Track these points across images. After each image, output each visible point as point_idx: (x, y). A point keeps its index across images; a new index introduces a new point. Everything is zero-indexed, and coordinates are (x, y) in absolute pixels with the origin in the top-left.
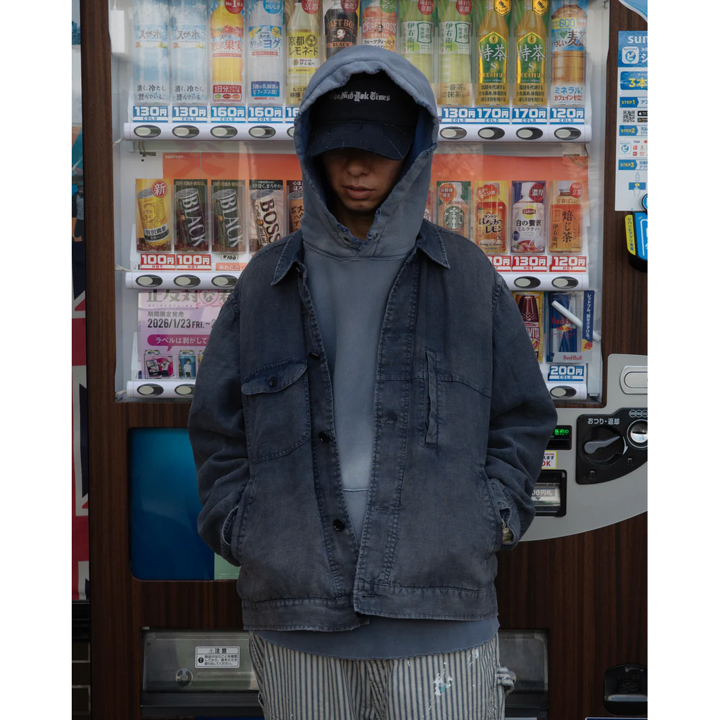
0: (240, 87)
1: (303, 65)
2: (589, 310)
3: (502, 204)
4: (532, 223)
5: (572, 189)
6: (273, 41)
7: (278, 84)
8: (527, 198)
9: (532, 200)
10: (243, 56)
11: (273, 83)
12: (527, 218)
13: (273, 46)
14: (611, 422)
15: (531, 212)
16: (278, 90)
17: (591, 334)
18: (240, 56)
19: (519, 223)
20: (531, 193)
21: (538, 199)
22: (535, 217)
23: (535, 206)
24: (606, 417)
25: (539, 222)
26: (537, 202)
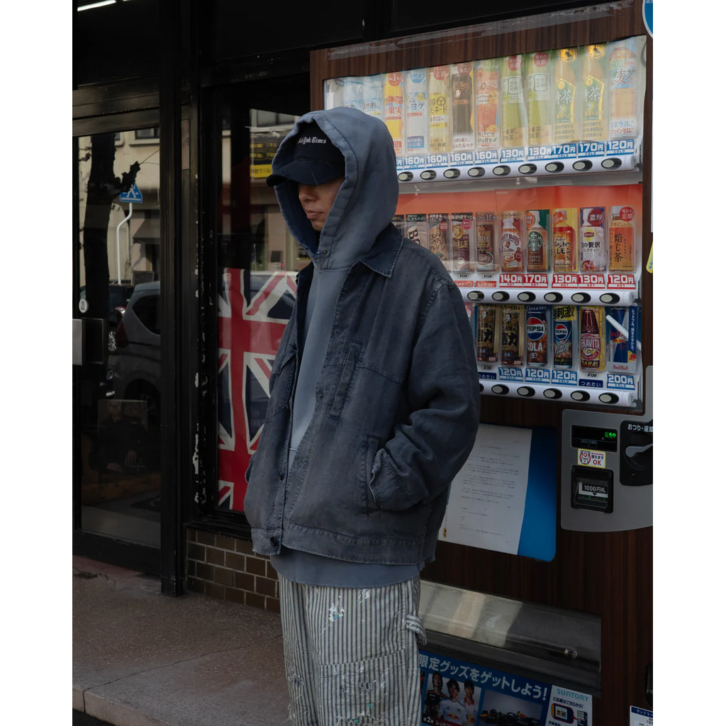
0: (400, 142)
1: (436, 122)
2: (633, 324)
3: (570, 229)
4: (591, 245)
5: (621, 213)
6: (418, 104)
7: (422, 138)
8: (586, 223)
9: (590, 225)
10: (403, 118)
11: (419, 137)
12: (586, 240)
13: (418, 108)
14: (646, 429)
15: (589, 235)
16: (423, 142)
17: (635, 345)
18: (400, 118)
19: (583, 245)
20: (589, 218)
21: (595, 223)
22: (593, 240)
23: (593, 229)
24: (642, 425)
25: (597, 244)
26: (595, 226)
